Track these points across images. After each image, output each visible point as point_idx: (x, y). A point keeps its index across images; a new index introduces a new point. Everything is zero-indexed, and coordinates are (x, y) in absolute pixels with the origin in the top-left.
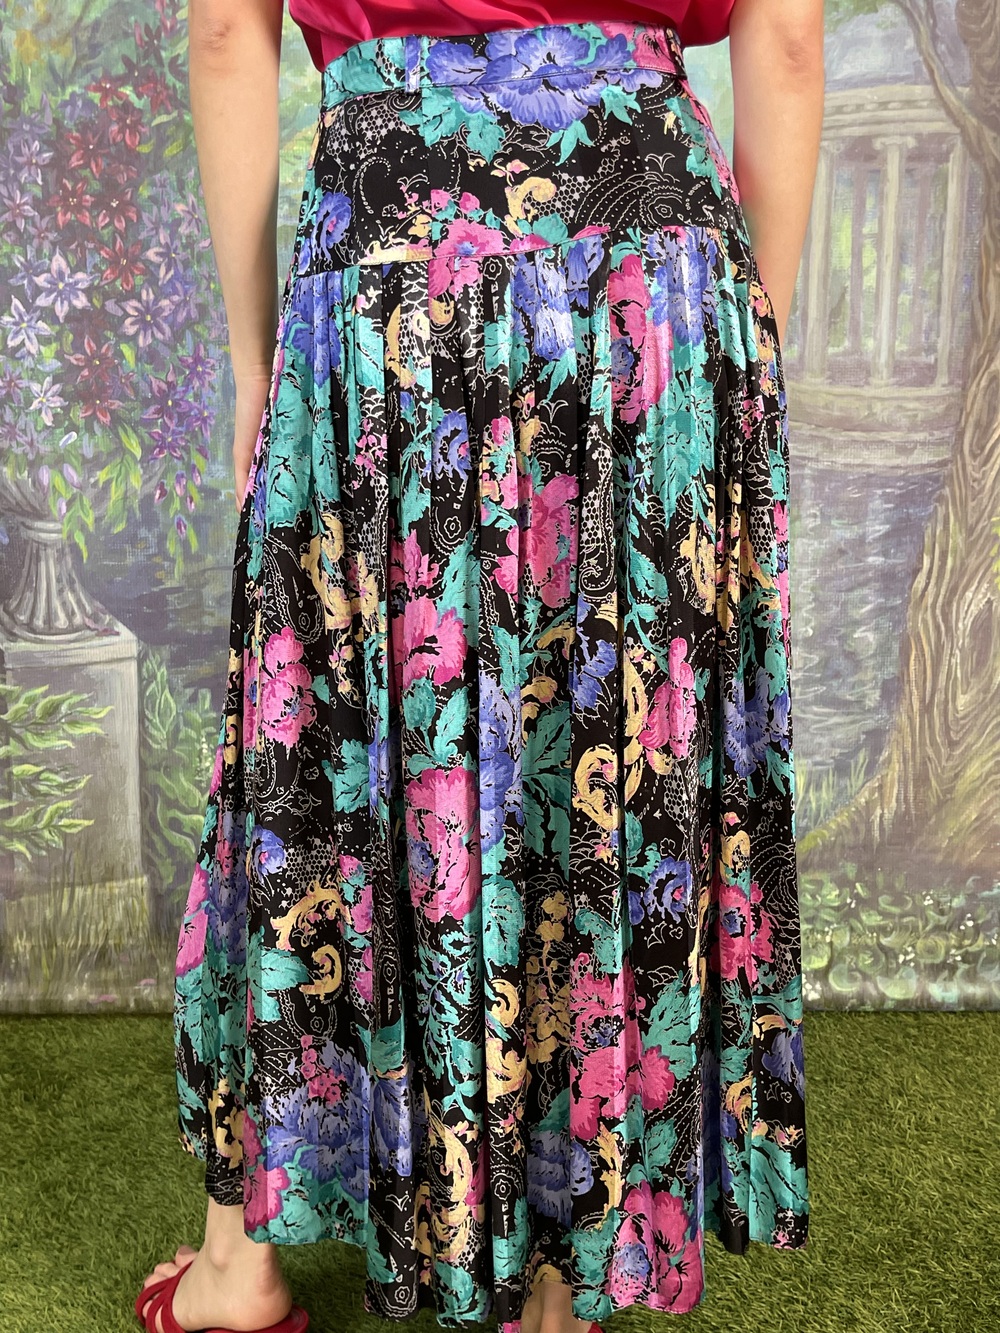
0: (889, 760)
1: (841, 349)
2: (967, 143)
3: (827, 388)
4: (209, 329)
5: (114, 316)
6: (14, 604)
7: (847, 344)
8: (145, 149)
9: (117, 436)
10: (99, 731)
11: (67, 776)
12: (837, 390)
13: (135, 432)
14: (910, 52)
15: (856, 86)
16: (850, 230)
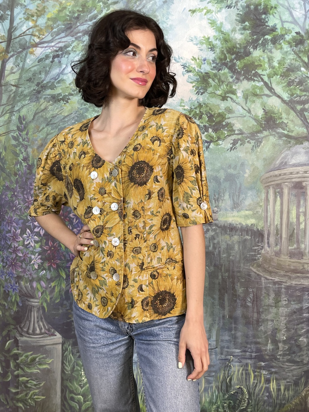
1: (293, 247)
3: (289, 260)
6: (22, 325)
7: (295, 246)
9: (58, 271)
10: (48, 367)
11: (37, 382)
12: (292, 260)
13: (64, 270)
15: (296, 166)
16: (295, 210)
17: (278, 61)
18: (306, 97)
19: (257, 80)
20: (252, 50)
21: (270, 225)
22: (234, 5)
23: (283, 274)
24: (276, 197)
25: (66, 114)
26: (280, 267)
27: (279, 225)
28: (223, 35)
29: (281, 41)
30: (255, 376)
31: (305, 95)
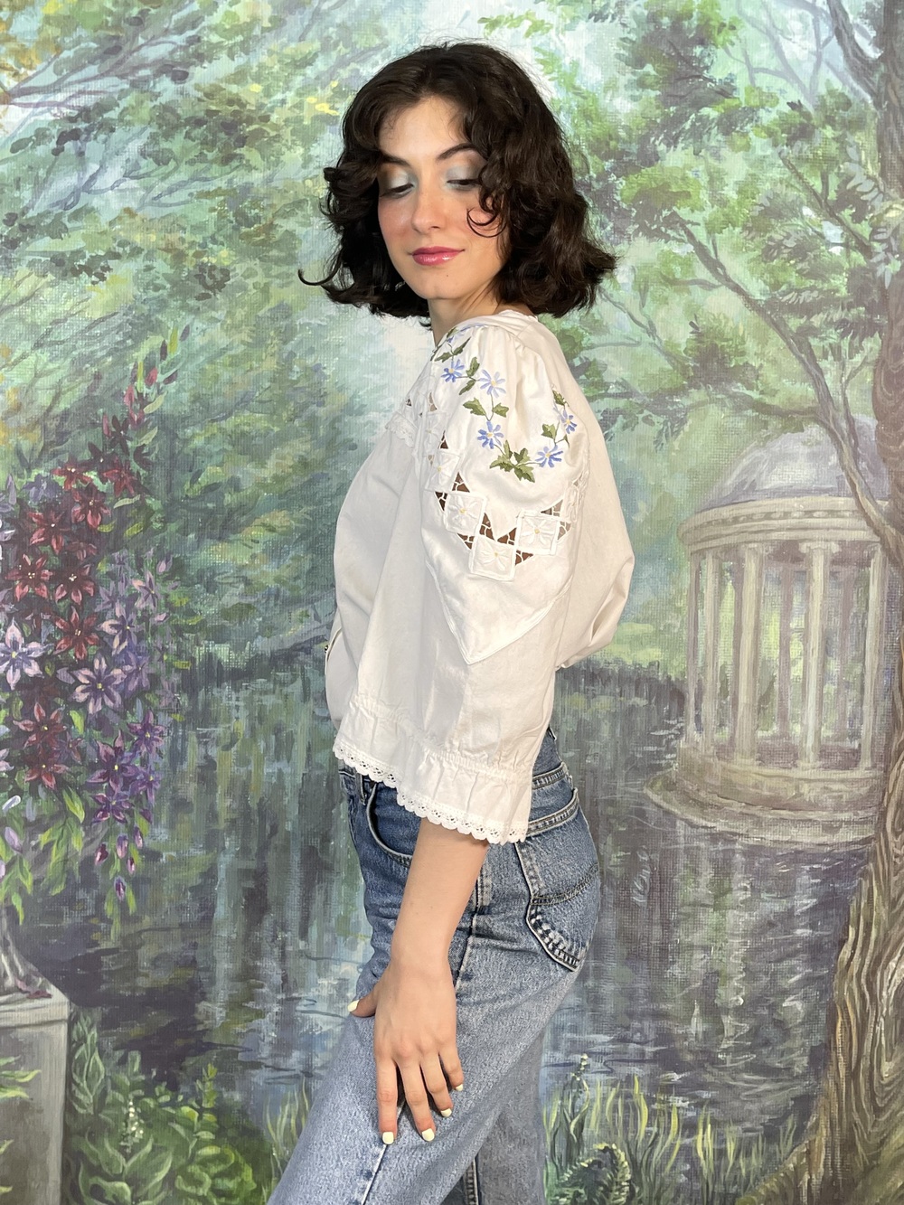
0: (817, 1125)
1: (770, 733)
2: (886, 550)
3: (757, 769)
4: (160, 697)
5: (65, 684)
7: (775, 728)
8: (106, 529)
9: (61, 799)
10: (24, 1095)
12: (766, 771)
13: (80, 796)
14: (833, 467)
15: (783, 495)
16: (778, 624)
17: (736, 183)
18: (815, 294)
19: (674, 238)
20: (662, 148)
21: (705, 665)
22: (612, 11)
23: (739, 810)
24: (722, 584)
25: (97, 315)
26: (729, 789)
27: (729, 668)
28: (580, 99)
29: (748, 127)
30: (652, 1114)
31: (812, 289)
